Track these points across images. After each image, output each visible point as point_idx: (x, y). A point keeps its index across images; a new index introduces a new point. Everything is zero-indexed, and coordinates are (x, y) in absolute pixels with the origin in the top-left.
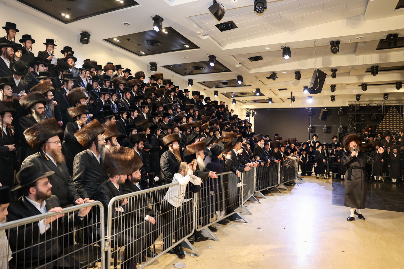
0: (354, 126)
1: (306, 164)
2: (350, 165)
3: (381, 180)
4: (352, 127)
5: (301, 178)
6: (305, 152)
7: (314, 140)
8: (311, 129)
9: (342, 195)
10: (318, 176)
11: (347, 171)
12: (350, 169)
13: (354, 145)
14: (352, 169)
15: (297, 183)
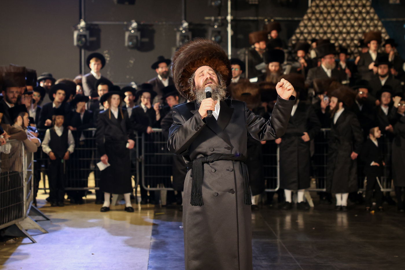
0: (224, 24)
1: (62, 161)
2: (198, 150)
3: (305, 203)
4: (219, 29)
5: (46, 214)
6: (60, 119)
7: (94, 72)
8: (85, 36)
9: (180, 260)
10: (106, 204)
11: (189, 173)
12: (197, 162)
13: (208, 76)
14: (203, 163)
15: (29, 233)
